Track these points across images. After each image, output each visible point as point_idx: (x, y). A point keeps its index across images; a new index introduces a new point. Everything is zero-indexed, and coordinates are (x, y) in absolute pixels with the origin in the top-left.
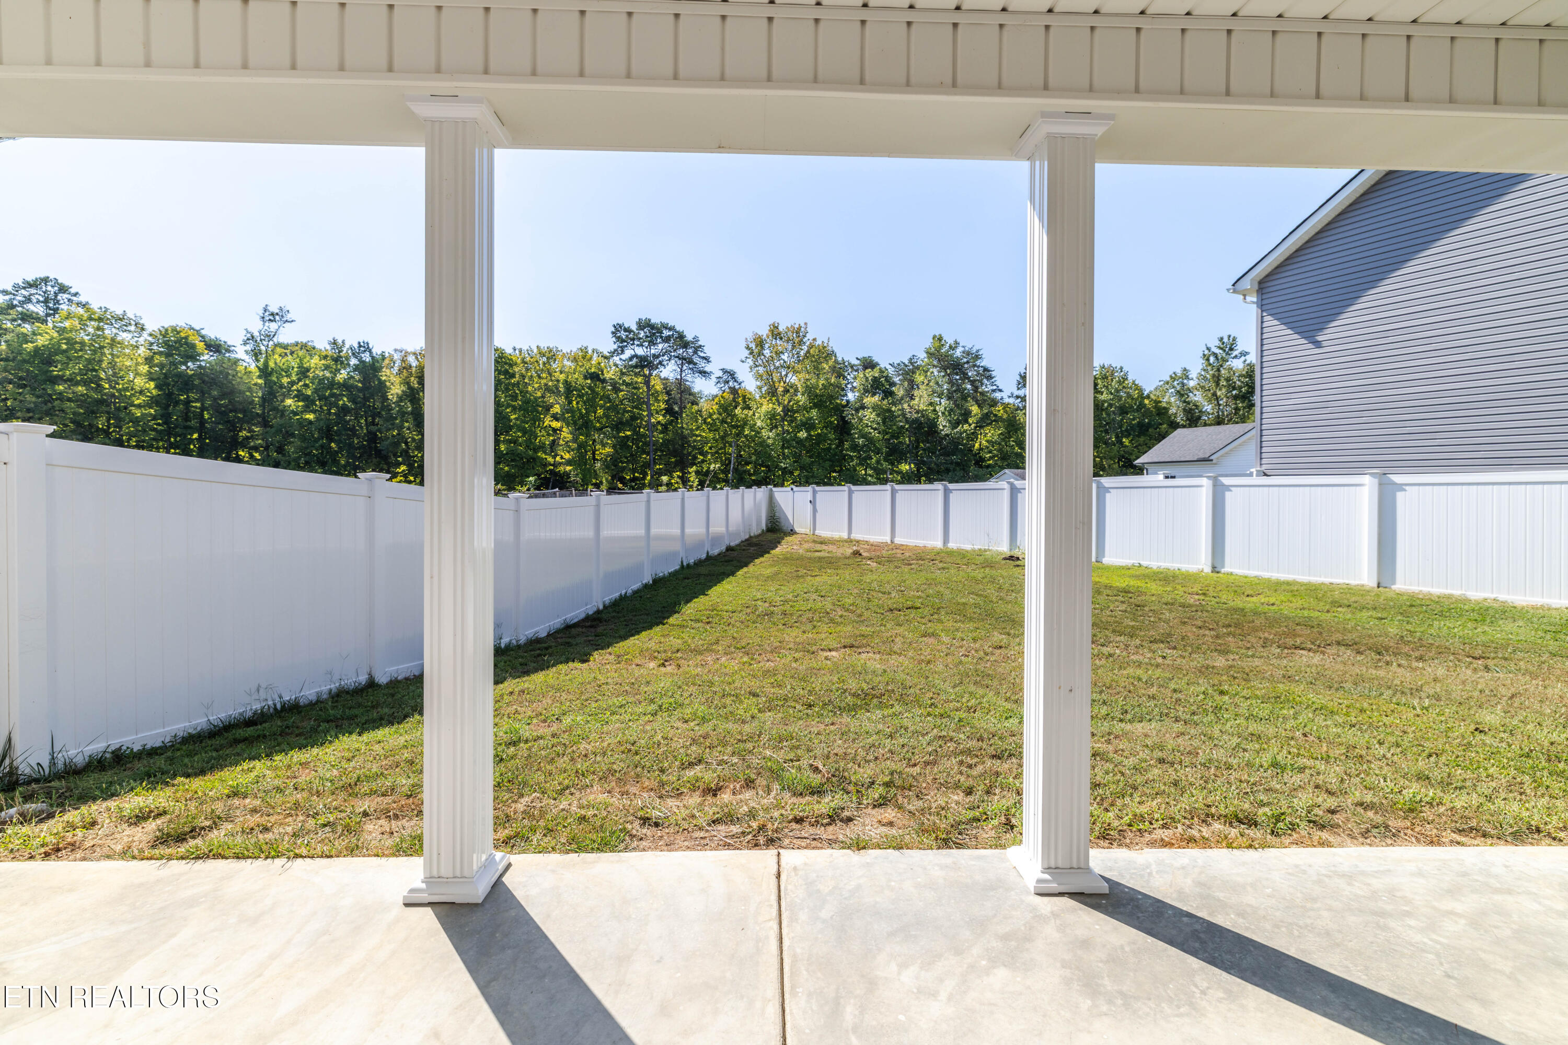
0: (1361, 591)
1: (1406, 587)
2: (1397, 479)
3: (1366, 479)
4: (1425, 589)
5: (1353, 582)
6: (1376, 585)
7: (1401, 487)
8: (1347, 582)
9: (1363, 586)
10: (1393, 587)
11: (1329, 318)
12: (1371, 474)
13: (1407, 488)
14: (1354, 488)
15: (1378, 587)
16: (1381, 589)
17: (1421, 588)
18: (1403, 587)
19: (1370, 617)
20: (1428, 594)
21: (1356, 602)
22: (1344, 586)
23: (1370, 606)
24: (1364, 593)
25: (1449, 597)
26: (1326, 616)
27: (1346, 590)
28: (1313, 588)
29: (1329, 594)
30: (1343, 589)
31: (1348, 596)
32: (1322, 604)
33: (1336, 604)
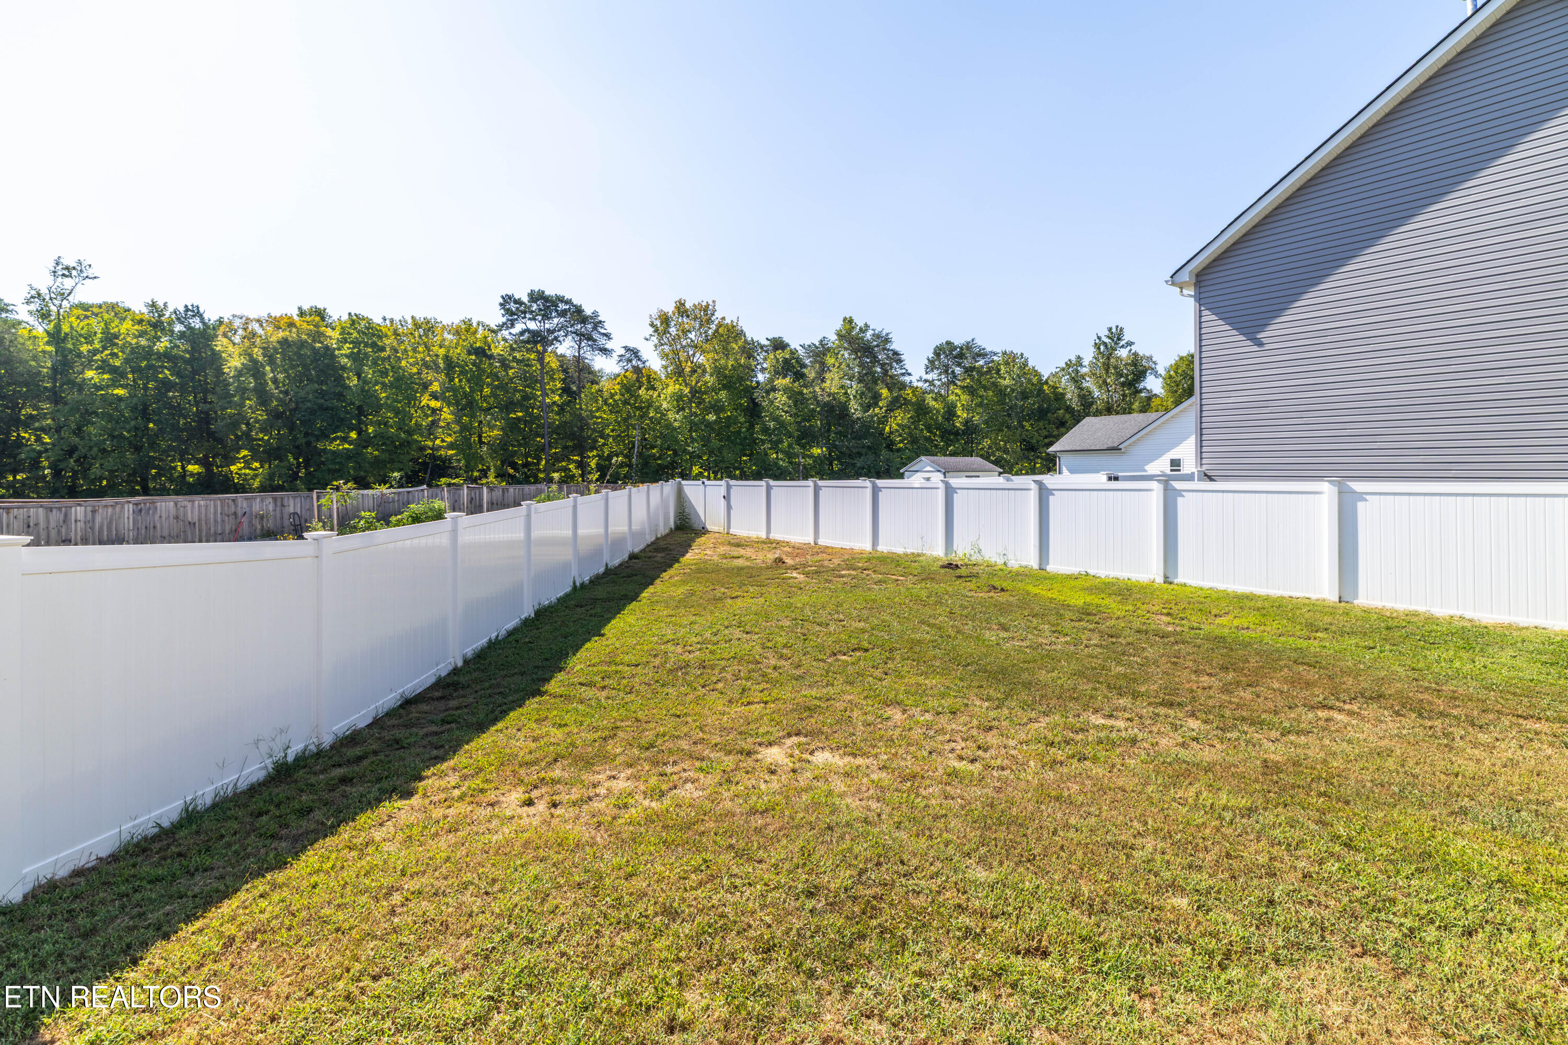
0: (1324, 608)
1: (1369, 602)
2: (1358, 488)
3: (1324, 488)
4: (1389, 604)
5: (1314, 596)
6: (1337, 600)
7: (1361, 496)
8: (1307, 596)
9: (1324, 600)
10: (1356, 602)
13: (1368, 497)
14: (1312, 495)
15: (1340, 602)
16: (1343, 604)
17: (1384, 604)
18: (1366, 602)
19: (1357, 646)
20: (1393, 610)
21: (1331, 624)
22: (1307, 601)
23: (1347, 629)
24: (1331, 611)
25: (1416, 614)
26: (1314, 646)
27: (1311, 607)
28: (1277, 604)
29: (1298, 612)
30: (1308, 605)
31: (1318, 615)
32: (1298, 627)
33: (1312, 627)
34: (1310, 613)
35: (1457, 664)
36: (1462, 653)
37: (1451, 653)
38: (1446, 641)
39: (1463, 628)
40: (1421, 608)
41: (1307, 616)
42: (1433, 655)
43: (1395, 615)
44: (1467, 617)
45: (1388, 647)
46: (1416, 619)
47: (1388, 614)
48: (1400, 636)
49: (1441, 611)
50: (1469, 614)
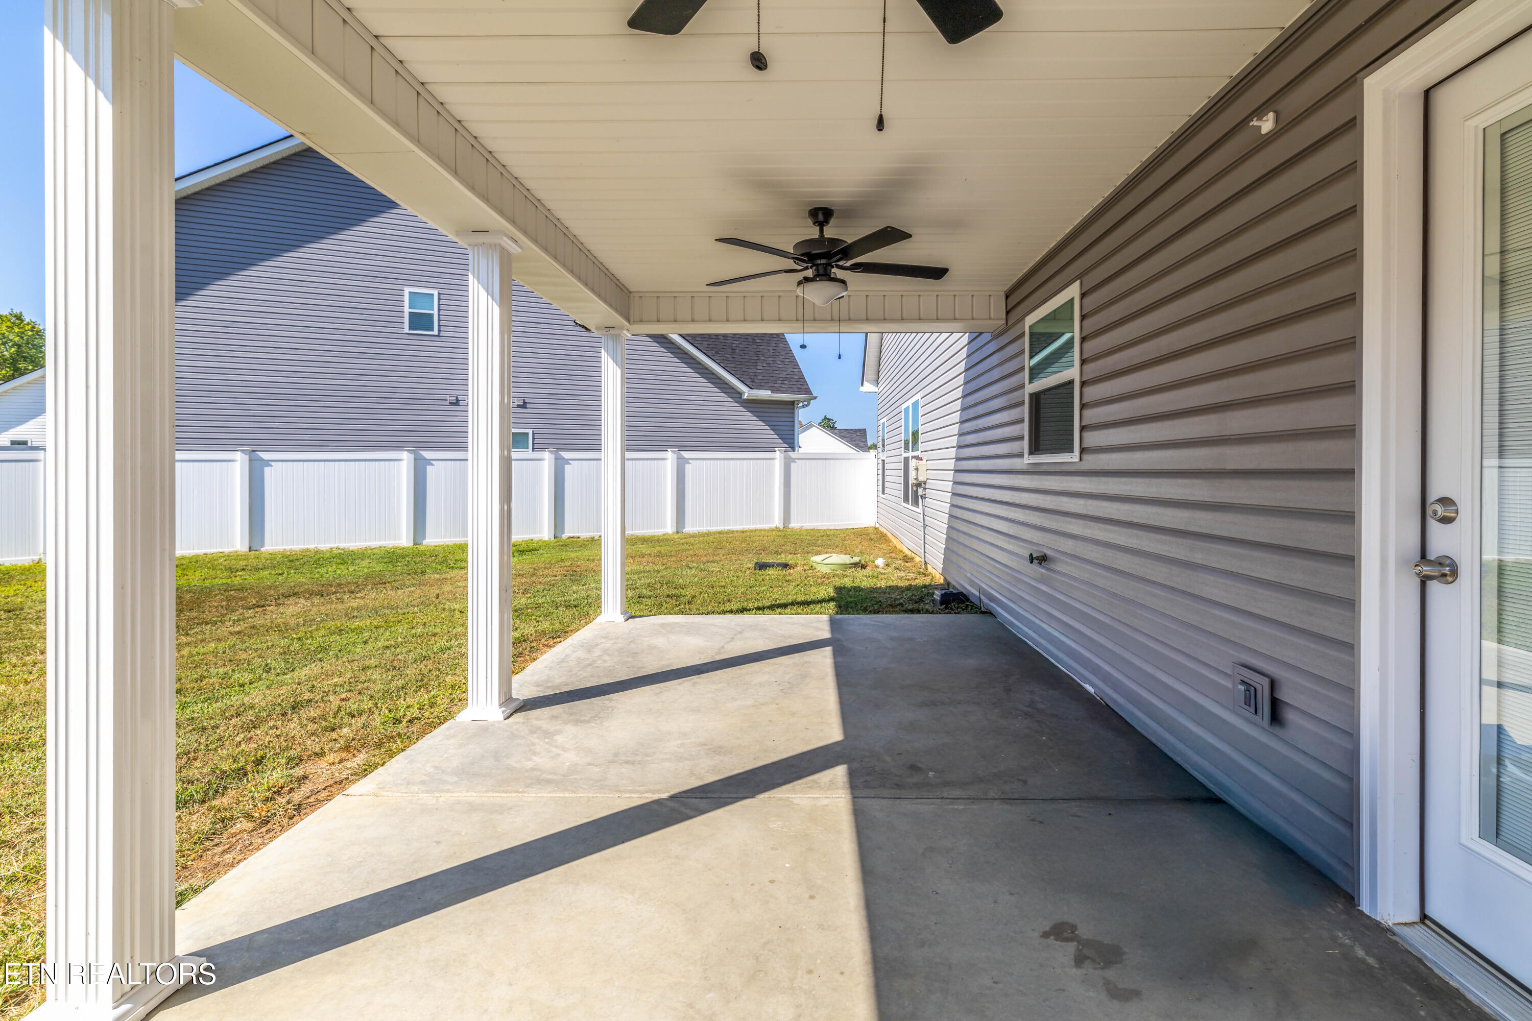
0: (237, 557)
1: (273, 548)
2: (265, 456)
3: (238, 456)
4: (288, 547)
5: (227, 550)
6: (248, 550)
7: (268, 463)
8: (221, 550)
9: (236, 552)
10: (263, 549)
11: (199, 286)
12: (242, 451)
13: (273, 463)
14: (226, 463)
15: (250, 551)
16: (253, 552)
17: (285, 547)
18: (271, 548)
19: (270, 574)
20: (291, 551)
21: (246, 566)
22: (221, 555)
23: (260, 566)
24: (245, 557)
25: (308, 550)
26: (237, 581)
27: (227, 558)
28: (195, 560)
29: (216, 562)
30: (224, 557)
31: (233, 562)
32: (219, 572)
33: (231, 570)
34: (227, 562)
35: (339, 572)
36: (340, 566)
37: (334, 567)
38: (330, 562)
39: (339, 553)
40: (311, 546)
41: (225, 563)
42: (323, 570)
43: (293, 553)
44: (341, 548)
45: (292, 571)
46: (308, 553)
47: (289, 553)
48: (300, 564)
49: (324, 546)
50: (342, 545)
